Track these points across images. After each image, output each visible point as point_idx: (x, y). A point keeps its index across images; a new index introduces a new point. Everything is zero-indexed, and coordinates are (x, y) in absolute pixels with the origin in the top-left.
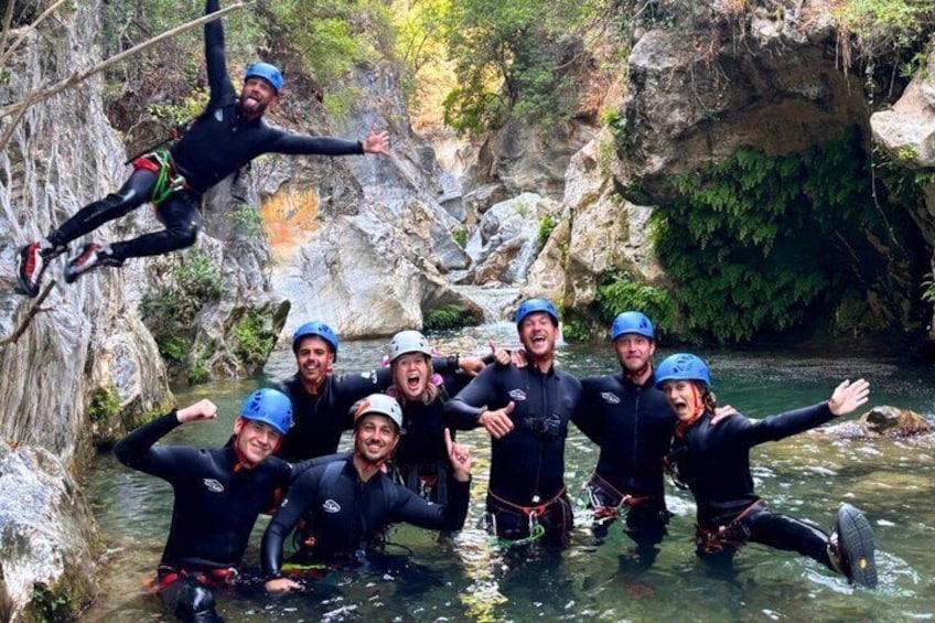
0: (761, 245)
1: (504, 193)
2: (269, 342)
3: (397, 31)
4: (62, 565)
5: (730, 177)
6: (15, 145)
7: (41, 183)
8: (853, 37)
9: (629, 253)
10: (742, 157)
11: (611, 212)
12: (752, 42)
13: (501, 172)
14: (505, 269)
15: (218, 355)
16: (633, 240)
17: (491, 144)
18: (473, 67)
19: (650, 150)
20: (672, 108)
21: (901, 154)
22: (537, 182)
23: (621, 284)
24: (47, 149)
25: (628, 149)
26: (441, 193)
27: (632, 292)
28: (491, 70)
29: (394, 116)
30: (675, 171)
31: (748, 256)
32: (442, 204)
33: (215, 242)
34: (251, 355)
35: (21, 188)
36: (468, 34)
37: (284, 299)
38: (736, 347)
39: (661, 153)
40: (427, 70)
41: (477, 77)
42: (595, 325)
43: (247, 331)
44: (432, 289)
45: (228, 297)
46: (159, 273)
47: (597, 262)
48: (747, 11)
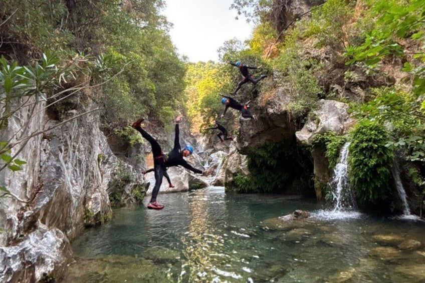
0: (273, 165)
1: (215, 151)
2: (144, 194)
3: (187, 109)
4: (53, 267)
5: (265, 147)
6: (66, 142)
7: (74, 152)
8: (291, 113)
9: (241, 168)
10: (268, 143)
11: (237, 157)
12: (267, 114)
13: (214, 145)
14: (213, 172)
15: (129, 198)
16: (242, 164)
17: (212, 138)
18: (207, 118)
19: (245, 140)
20: (250, 130)
21: (303, 142)
22: (223, 148)
23: (239, 176)
24: (77, 143)
25: (240, 140)
26: (198, 151)
27: (242, 178)
28: (212, 119)
29: (186, 131)
30: (251, 146)
31: (270, 168)
32: (198, 154)
33: (130, 166)
34: (138, 198)
35: (67, 153)
36: (206, 110)
37: (148, 182)
38: (268, 193)
39: (247, 141)
40: (195, 119)
41: (208, 121)
42: (233, 187)
43: (138, 191)
44: (192, 178)
45: (133, 182)
46: (114, 175)
47: (233, 170)
48: (266, 106)
